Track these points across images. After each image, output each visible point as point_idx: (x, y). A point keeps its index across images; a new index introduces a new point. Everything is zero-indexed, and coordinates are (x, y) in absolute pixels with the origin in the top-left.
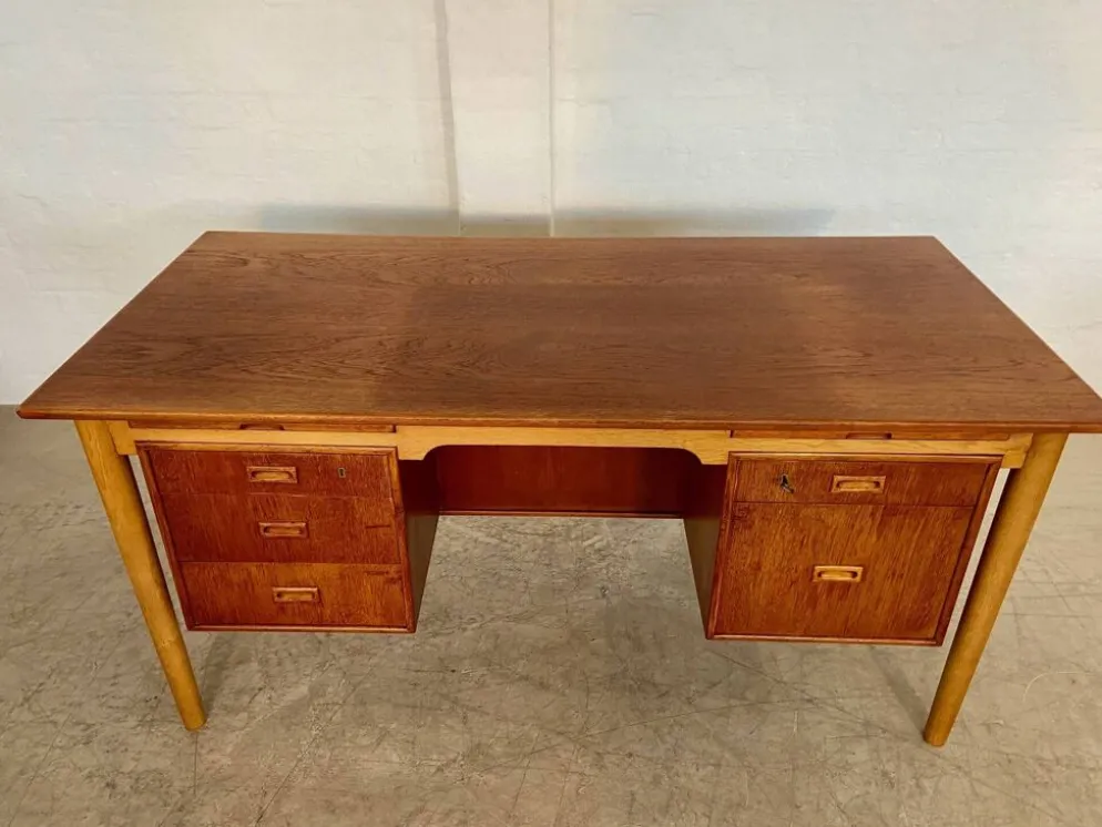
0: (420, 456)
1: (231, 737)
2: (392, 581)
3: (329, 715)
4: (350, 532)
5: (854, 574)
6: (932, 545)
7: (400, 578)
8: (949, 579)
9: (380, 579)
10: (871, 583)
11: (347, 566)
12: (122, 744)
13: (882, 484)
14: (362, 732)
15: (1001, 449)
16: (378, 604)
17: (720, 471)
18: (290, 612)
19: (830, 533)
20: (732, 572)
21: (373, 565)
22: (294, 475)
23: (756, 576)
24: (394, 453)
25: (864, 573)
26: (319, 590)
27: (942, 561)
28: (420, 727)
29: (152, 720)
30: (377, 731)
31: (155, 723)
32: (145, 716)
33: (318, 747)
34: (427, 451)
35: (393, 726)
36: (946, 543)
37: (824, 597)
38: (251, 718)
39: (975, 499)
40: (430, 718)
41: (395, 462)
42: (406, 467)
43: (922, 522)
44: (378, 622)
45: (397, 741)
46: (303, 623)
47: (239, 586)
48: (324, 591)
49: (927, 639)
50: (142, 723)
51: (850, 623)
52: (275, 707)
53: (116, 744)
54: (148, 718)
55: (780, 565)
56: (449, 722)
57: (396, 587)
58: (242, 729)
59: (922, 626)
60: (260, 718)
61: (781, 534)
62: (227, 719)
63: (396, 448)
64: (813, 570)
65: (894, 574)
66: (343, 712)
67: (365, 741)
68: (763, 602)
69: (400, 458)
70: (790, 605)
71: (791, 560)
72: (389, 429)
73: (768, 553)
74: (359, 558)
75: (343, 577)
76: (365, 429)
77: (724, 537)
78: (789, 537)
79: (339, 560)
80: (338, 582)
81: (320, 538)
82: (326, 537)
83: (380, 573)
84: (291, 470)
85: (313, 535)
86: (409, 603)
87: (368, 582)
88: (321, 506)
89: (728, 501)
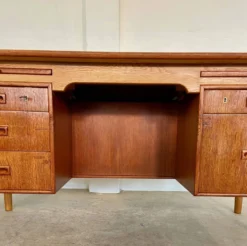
0: (62, 89)
2: (46, 162)
4: (27, 132)
7: (50, 160)
9: (41, 161)
11: (25, 153)
17: (196, 96)
21: (37, 152)
23: (215, 156)
24: (51, 87)
26: (10, 168)
34: (65, 85)
41: (51, 91)
42: (56, 94)
44: (37, 187)
48: (12, 168)
55: (226, 149)
57: (47, 166)
61: (226, 133)
63: (51, 83)
64: (242, 152)
69: (54, 89)
70: (232, 174)
71: (231, 147)
72: (49, 72)
73: (220, 144)
74: (30, 148)
75: (22, 160)
76: (37, 72)
77: (200, 133)
78: (229, 133)
79: (22, 149)
80: (20, 163)
81: (12, 136)
82: (15, 135)
83: (41, 158)
84: (3, 96)
85: (10, 134)
86: (53, 174)
87: (34, 162)
88: (16, 117)
89: (200, 112)
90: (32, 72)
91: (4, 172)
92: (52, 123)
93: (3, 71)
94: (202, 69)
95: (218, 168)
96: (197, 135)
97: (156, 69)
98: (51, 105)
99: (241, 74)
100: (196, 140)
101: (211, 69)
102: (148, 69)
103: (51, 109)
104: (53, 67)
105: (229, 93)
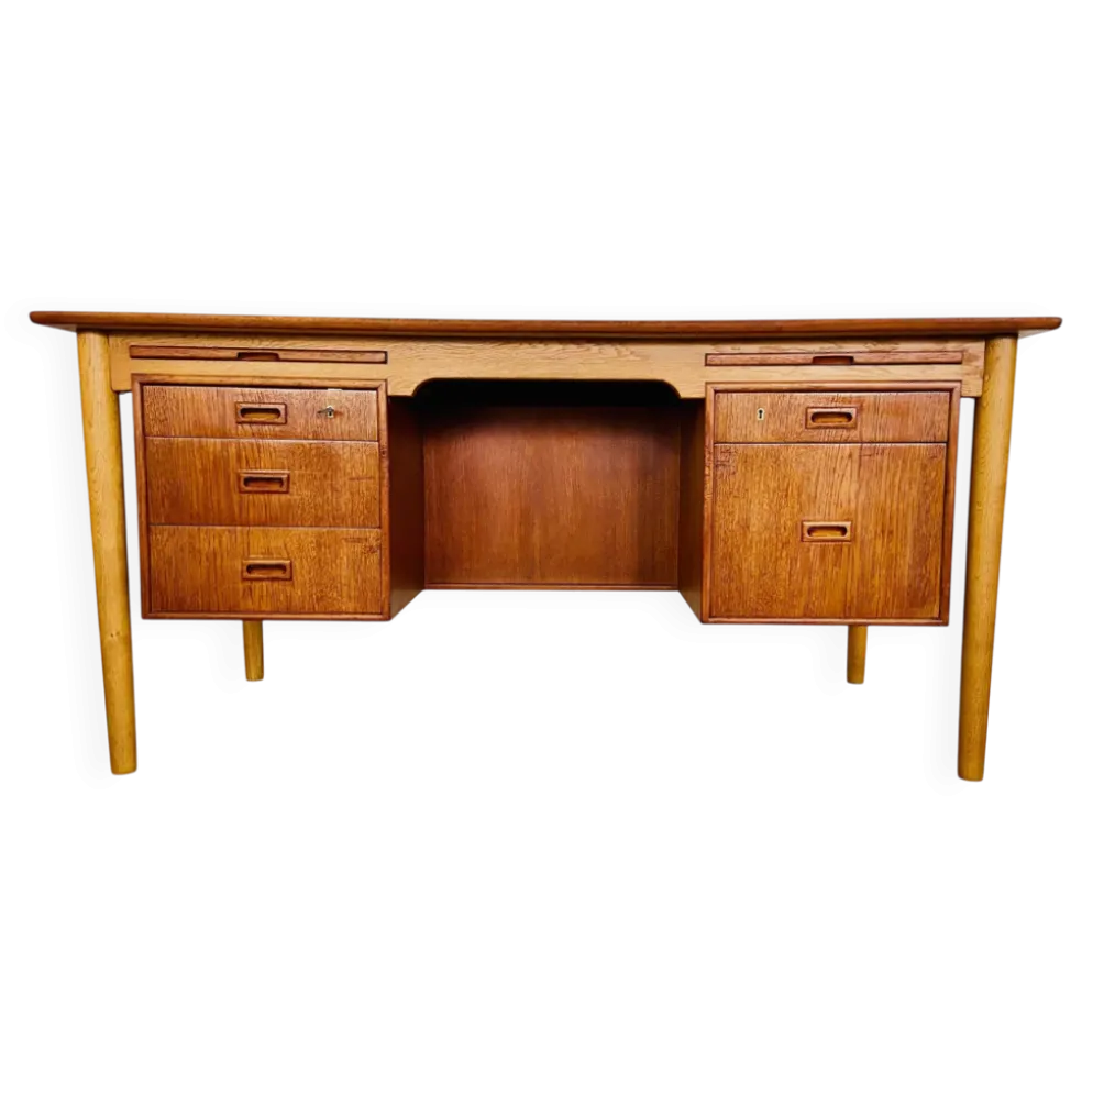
0: (409, 392)
2: (371, 550)
4: (332, 485)
5: (843, 530)
6: (914, 492)
7: (380, 547)
8: (939, 535)
9: (359, 548)
10: (862, 542)
11: (325, 530)
13: (854, 415)
15: (957, 374)
16: (353, 583)
17: (699, 404)
18: (257, 593)
19: (814, 479)
20: (722, 532)
21: (352, 530)
22: (283, 413)
23: (745, 535)
24: (383, 387)
25: (854, 528)
26: (291, 564)
27: (927, 512)
34: (415, 385)
36: (928, 488)
37: (818, 563)
39: (945, 433)
41: (384, 396)
42: (395, 403)
43: (900, 462)
46: (269, 609)
47: (207, 559)
48: (297, 564)
49: (933, 618)
51: (849, 598)
55: (768, 520)
57: (375, 558)
59: (924, 601)
61: (765, 484)
63: (386, 380)
64: (802, 526)
65: (883, 532)
68: (756, 572)
69: (390, 393)
70: (784, 575)
71: (778, 514)
72: (381, 357)
73: (755, 507)
74: (338, 520)
75: (319, 546)
76: (358, 357)
77: (709, 485)
78: (773, 484)
79: (318, 522)
80: (314, 553)
81: (300, 493)
82: (306, 493)
83: (359, 540)
84: (281, 408)
85: (293, 489)
86: (386, 578)
87: (345, 551)
88: (306, 452)
89: (709, 441)
90: (345, 357)
91: (278, 574)
92: (386, 463)
93: (282, 355)
94: (709, 349)
95: (751, 564)
96: (703, 484)
97: (609, 350)
98: (384, 426)
99: (791, 358)
100: (702, 500)
101: (728, 348)
102: (594, 348)
103: (384, 434)
104: (388, 346)
105: (768, 397)
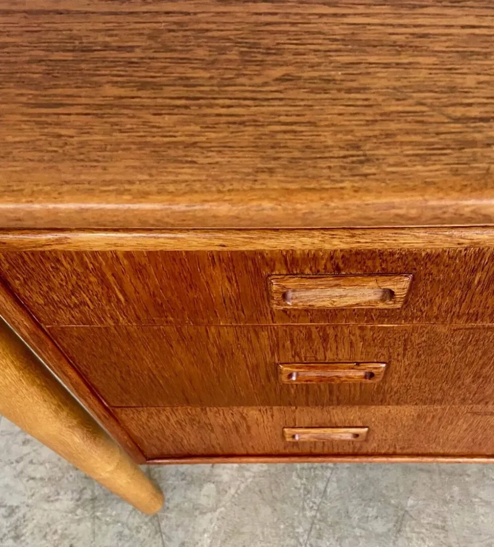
1: (204, 522)
3: (321, 485)
12: (63, 536)
14: (372, 512)
28: (446, 502)
29: (94, 499)
30: (391, 511)
31: (97, 504)
32: (81, 492)
33: (320, 537)
35: (410, 502)
38: (221, 492)
40: (456, 489)
45: (422, 526)
50: (80, 502)
52: (247, 474)
53: (56, 537)
54: (88, 495)
56: (483, 494)
58: (214, 510)
60: (232, 491)
62: (189, 494)
66: (338, 481)
67: (379, 526)
